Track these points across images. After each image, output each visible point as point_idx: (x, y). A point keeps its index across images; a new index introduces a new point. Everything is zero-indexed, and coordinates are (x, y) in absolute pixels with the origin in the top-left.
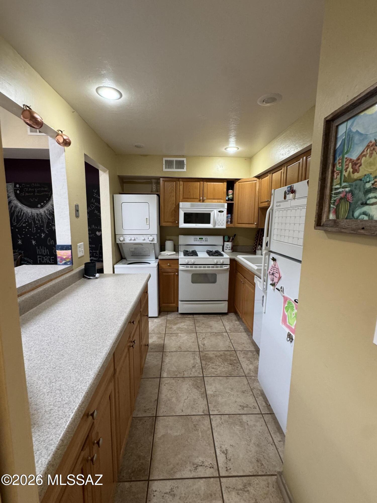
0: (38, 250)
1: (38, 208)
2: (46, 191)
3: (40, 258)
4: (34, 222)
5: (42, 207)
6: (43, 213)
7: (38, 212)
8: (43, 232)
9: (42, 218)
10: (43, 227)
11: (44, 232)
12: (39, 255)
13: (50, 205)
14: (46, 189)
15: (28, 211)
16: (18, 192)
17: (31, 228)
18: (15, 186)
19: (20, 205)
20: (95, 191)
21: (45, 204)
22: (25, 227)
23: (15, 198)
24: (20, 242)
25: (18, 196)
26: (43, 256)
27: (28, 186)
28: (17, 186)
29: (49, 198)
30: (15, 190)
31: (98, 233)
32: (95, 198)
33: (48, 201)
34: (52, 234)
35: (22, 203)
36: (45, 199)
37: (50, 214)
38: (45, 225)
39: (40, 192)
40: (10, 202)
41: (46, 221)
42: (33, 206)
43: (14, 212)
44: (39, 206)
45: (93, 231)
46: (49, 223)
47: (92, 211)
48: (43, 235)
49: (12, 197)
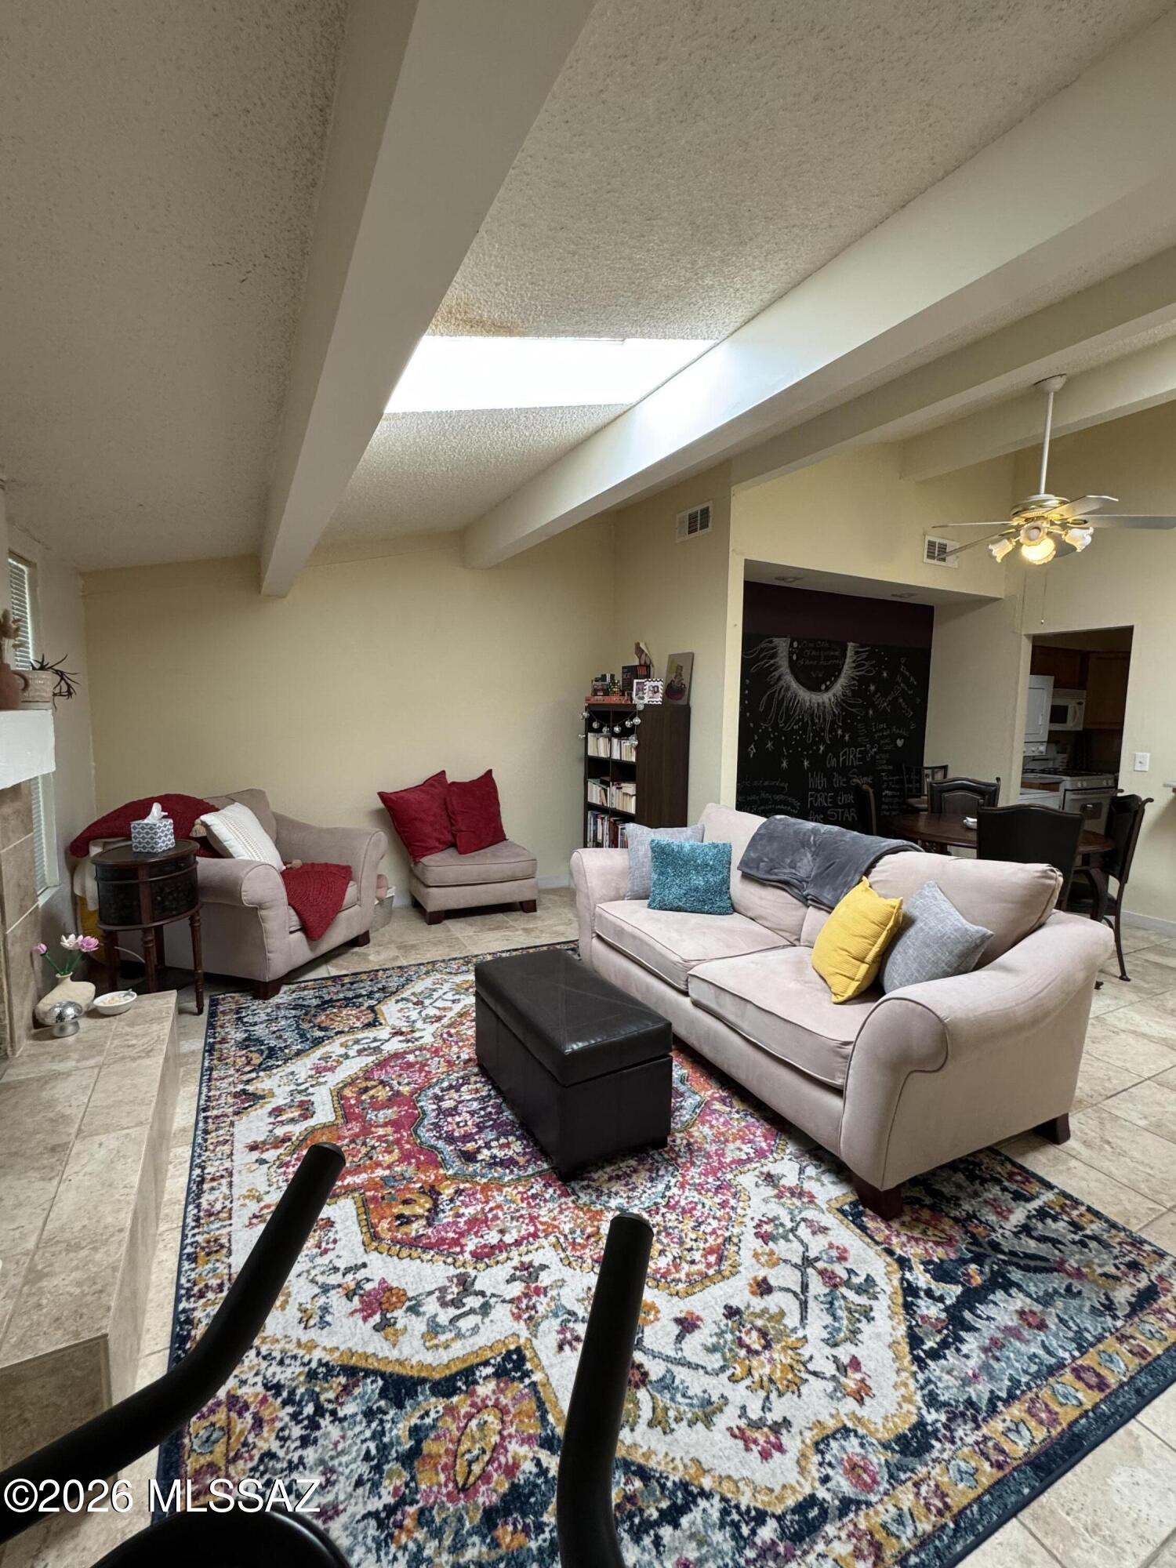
0: (811, 780)
1: (820, 690)
2: (836, 658)
3: (812, 796)
4: (812, 720)
5: (827, 689)
6: (827, 701)
7: (820, 701)
8: (822, 740)
9: (824, 712)
10: (823, 730)
11: (825, 742)
12: (812, 790)
13: (839, 687)
14: (837, 653)
15: (805, 696)
16: (795, 657)
17: (805, 732)
18: (791, 645)
19: (794, 684)
20: (903, 660)
21: (833, 683)
22: (797, 731)
23: (788, 670)
24: (784, 764)
25: (793, 666)
26: (817, 791)
27: (811, 645)
28: (795, 644)
29: (840, 671)
30: (791, 653)
31: (900, 743)
32: (903, 674)
33: (837, 677)
34: (836, 745)
35: (798, 680)
36: (834, 673)
37: (838, 704)
38: (828, 728)
39: (827, 658)
40: (779, 679)
41: (829, 718)
42: (813, 686)
43: (783, 699)
44: (823, 687)
45: (894, 738)
46: (833, 722)
47: (897, 698)
48: (822, 748)
49: (784, 667)
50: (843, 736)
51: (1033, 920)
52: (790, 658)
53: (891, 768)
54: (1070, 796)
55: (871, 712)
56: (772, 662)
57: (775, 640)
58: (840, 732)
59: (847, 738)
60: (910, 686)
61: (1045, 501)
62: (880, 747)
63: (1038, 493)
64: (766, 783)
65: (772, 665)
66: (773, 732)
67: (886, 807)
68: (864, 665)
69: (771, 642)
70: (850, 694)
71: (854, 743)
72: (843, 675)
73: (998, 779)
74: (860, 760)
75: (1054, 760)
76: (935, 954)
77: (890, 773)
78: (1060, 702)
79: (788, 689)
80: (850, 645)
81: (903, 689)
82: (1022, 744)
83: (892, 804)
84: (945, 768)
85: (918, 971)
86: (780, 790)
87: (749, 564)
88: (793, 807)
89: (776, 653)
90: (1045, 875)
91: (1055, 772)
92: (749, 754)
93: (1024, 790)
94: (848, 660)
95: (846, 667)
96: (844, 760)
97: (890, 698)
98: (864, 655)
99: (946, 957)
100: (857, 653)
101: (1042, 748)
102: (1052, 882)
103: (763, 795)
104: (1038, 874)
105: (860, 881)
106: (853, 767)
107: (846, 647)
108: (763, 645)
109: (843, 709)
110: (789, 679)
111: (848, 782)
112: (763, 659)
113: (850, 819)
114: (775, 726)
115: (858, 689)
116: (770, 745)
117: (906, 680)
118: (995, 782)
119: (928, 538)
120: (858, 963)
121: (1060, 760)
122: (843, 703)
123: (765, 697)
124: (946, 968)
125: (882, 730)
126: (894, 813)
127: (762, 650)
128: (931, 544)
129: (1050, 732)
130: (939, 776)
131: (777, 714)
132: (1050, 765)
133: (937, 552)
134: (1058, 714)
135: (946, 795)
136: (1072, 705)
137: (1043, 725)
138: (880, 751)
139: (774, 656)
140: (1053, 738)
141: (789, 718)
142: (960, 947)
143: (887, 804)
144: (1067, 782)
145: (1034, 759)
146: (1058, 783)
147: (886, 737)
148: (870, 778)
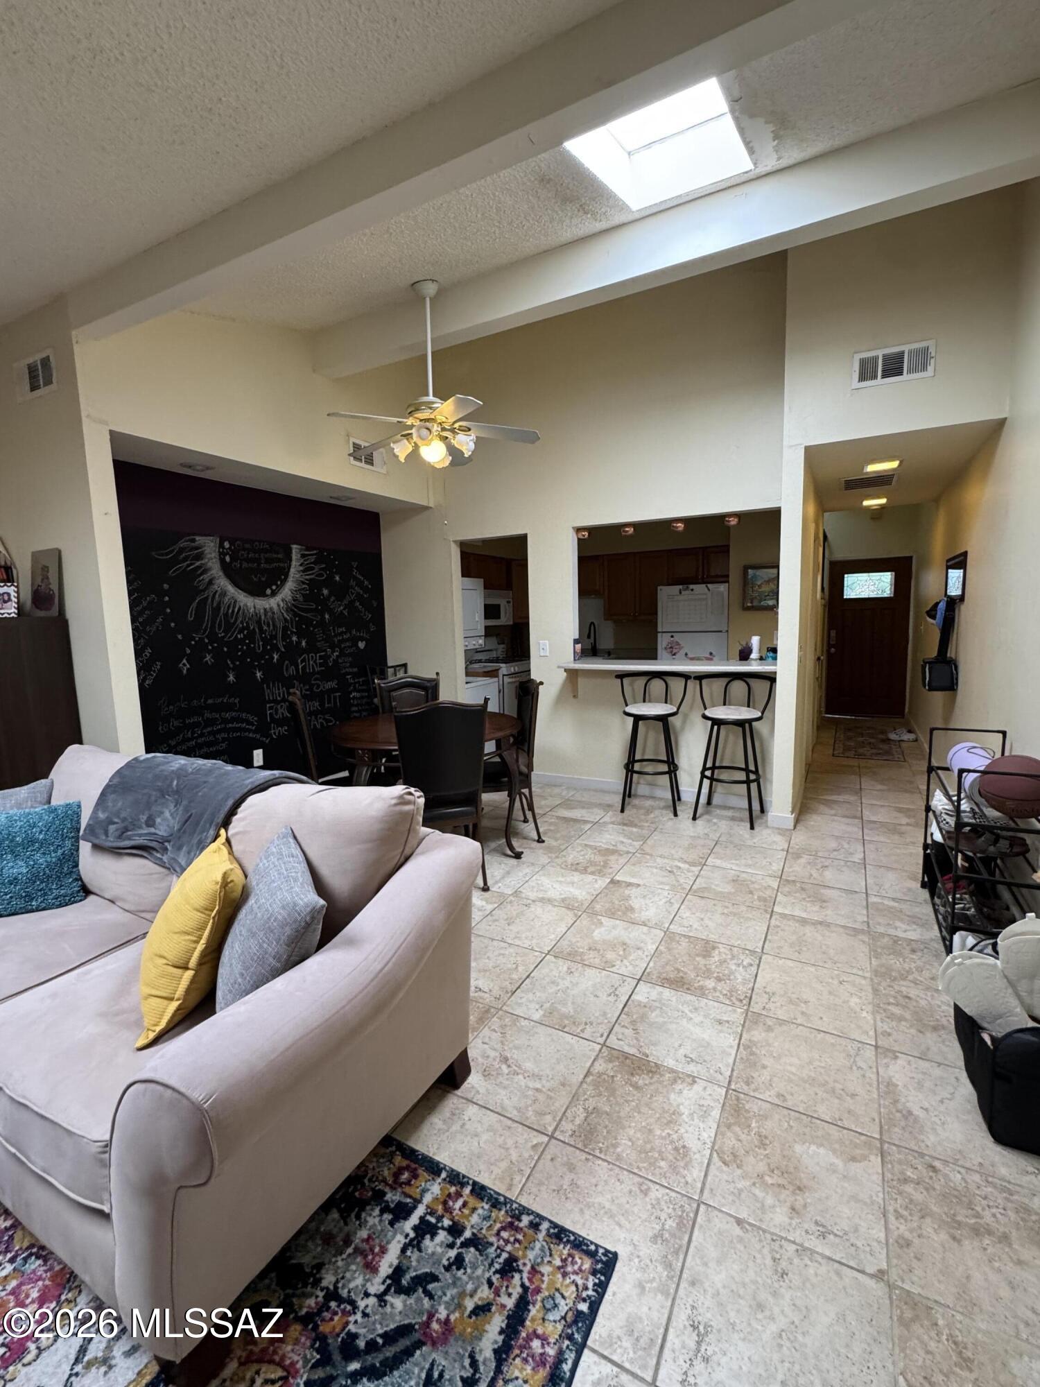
0: (267, 692)
1: (264, 595)
2: (279, 560)
3: (271, 708)
4: (259, 629)
5: (274, 594)
6: (275, 606)
7: (267, 606)
8: (275, 648)
9: (273, 619)
10: (275, 637)
11: (278, 650)
12: (270, 702)
13: (288, 590)
14: (280, 556)
15: (248, 602)
16: (228, 559)
17: (253, 641)
18: (221, 546)
19: (231, 589)
20: (355, 564)
21: (280, 587)
22: (242, 641)
23: (221, 573)
24: (231, 678)
25: (226, 568)
26: (275, 701)
27: (247, 546)
28: (227, 545)
29: (287, 575)
30: (222, 556)
31: (361, 645)
32: (355, 578)
33: (284, 582)
34: (292, 653)
35: (236, 584)
36: (277, 577)
37: (288, 610)
38: (280, 635)
39: (268, 561)
40: (211, 582)
41: (280, 625)
42: (257, 591)
43: (219, 603)
44: (268, 592)
45: (355, 641)
46: (285, 629)
47: (352, 602)
48: (276, 657)
49: (216, 570)
50: (299, 643)
51: (396, 857)
52: (222, 561)
53: (355, 670)
54: (507, 680)
55: (327, 616)
56: (198, 563)
57: (197, 538)
58: (294, 638)
59: (304, 644)
60: (365, 589)
61: (433, 403)
62: (341, 651)
63: (427, 395)
64: (210, 701)
65: (199, 567)
66: (211, 643)
67: (354, 709)
68: (312, 569)
69: (194, 541)
70: (301, 599)
71: (312, 648)
72: (290, 579)
73: (437, 674)
74: (321, 665)
75: (496, 650)
76: (261, 947)
77: (354, 675)
78: (491, 601)
79: (224, 594)
80: (294, 547)
81: (358, 593)
82: (463, 640)
83: (361, 705)
84: (405, 666)
85: (242, 975)
86: (230, 707)
87: (117, 439)
88: (249, 723)
89: (202, 553)
90: (402, 801)
91: (497, 660)
92: (181, 671)
93: (470, 679)
94: (294, 563)
95: (292, 570)
96: (304, 668)
97: (345, 602)
98: (312, 559)
99: (273, 948)
100: (303, 556)
101: (481, 641)
102: (410, 807)
103: (207, 715)
104: (394, 802)
105: (217, 836)
106: (314, 673)
107: (291, 550)
108: (182, 544)
109: (295, 615)
110: (223, 583)
111: (311, 689)
112: (185, 559)
113: (318, 726)
114: (213, 637)
115: (310, 592)
116: (208, 658)
117: (360, 584)
118: (435, 677)
119: (352, 440)
120: (179, 971)
121: (500, 650)
122: (293, 608)
123: (194, 605)
124: (274, 963)
125: (342, 633)
126: (364, 713)
127: (181, 550)
128: (357, 447)
129: (487, 628)
130: (401, 674)
131: (213, 623)
132: (494, 654)
133: (363, 455)
134: (491, 611)
135: (394, 694)
136: (502, 603)
137: (479, 622)
138: (342, 654)
139: (199, 557)
140: (489, 632)
141: (229, 627)
142: (288, 931)
143: (357, 705)
144: (504, 669)
145: (477, 651)
146: (498, 670)
147: (347, 640)
148: (336, 682)
